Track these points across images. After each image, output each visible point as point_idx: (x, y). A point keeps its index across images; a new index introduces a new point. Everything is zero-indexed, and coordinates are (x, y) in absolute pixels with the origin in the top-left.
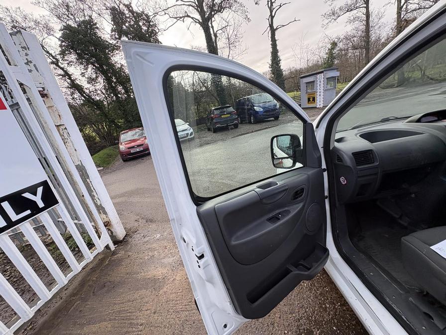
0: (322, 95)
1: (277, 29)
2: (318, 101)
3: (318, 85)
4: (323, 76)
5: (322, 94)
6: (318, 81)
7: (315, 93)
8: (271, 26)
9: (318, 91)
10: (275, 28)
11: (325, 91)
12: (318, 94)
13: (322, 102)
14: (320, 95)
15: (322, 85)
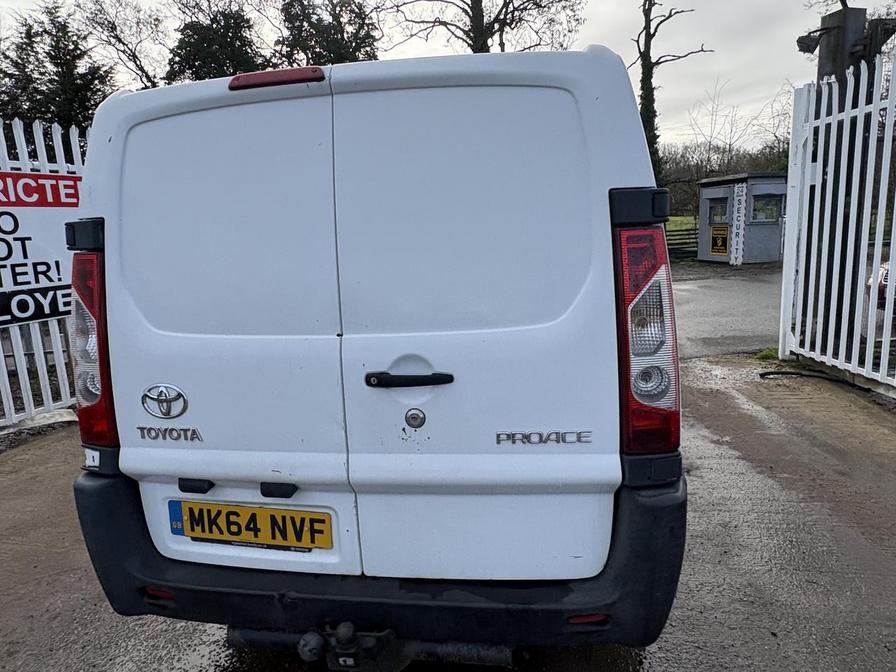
0: (741, 235)
1: (657, 63)
2: (733, 249)
3: (735, 209)
4: (745, 190)
5: (742, 232)
6: (736, 199)
7: (727, 226)
8: (645, 56)
9: (735, 223)
10: (654, 60)
11: (749, 225)
12: (734, 230)
13: (741, 253)
14: (737, 235)
15: (743, 211)
